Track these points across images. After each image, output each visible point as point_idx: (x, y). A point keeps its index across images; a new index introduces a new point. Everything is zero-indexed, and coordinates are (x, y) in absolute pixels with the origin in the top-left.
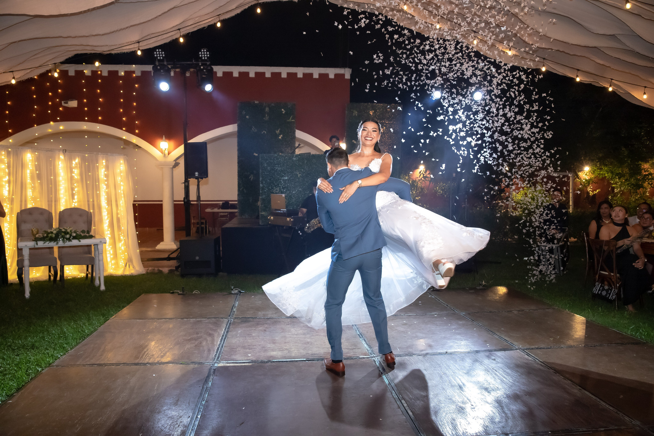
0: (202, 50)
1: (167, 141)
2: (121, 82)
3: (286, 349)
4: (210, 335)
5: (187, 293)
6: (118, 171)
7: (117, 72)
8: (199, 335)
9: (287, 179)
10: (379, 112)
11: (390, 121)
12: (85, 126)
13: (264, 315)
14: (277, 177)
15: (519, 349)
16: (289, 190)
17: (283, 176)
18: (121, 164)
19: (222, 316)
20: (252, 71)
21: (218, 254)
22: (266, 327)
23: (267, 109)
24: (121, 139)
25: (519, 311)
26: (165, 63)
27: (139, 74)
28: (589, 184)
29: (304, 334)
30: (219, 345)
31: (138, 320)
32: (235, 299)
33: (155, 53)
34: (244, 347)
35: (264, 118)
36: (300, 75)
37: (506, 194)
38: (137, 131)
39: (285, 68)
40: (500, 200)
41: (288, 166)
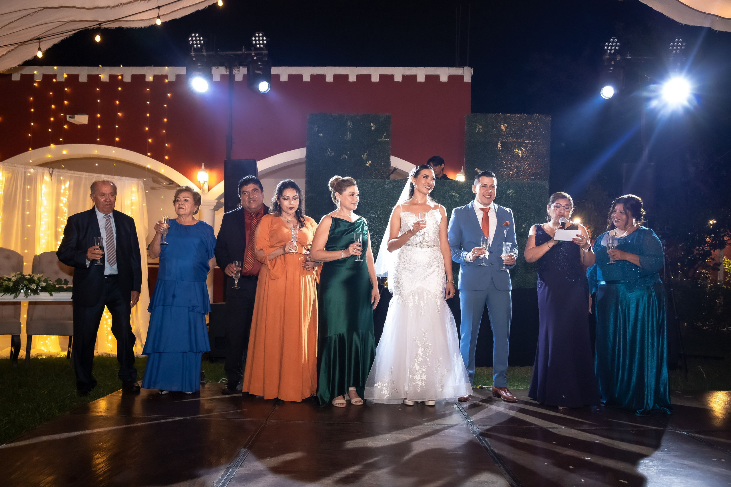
0: (257, 35)
1: (207, 170)
2: (148, 89)
6: (127, 202)
7: (143, 76)
10: (515, 126)
11: (531, 140)
12: (96, 150)
16: (377, 234)
18: (132, 192)
20: (330, 73)
23: (349, 124)
24: (144, 168)
26: (204, 53)
27: (173, 79)
33: (191, 38)
35: (345, 137)
36: (398, 78)
37: (713, 259)
38: (166, 157)
39: (376, 68)
40: (703, 269)
41: (378, 197)
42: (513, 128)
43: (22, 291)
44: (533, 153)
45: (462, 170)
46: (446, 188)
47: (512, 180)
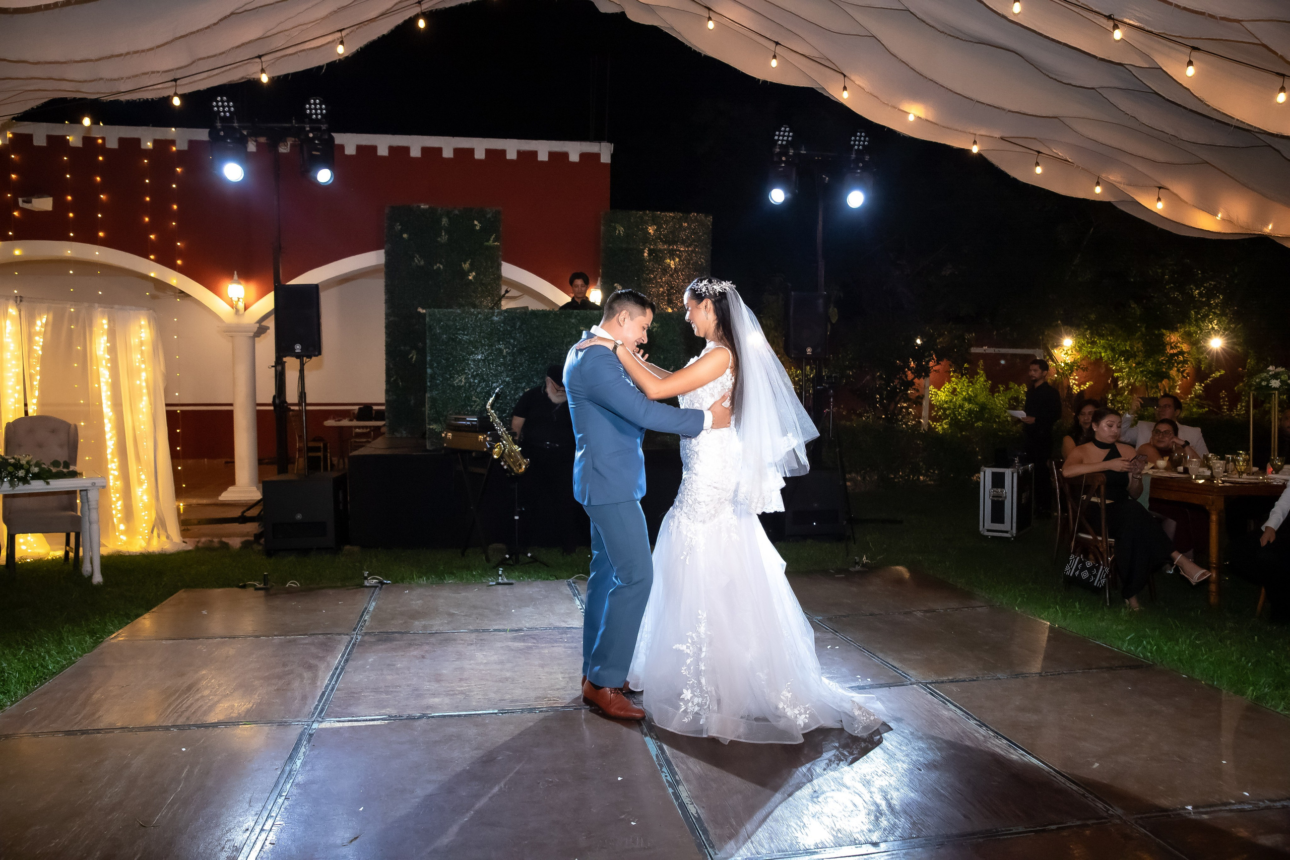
0: (312, 101)
1: (242, 282)
2: (146, 161)
3: (462, 693)
4: (310, 667)
5: (273, 586)
6: (134, 341)
7: (138, 141)
8: (287, 669)
9: (481, 359)
10: (666, 229)
11: (687, 247)
12: (69, 250)
13: (425, 627)
14: (461, 355)
15: (917, 683)
16: (484, 381)
17: (472, 353)
18: (141, 327)
19: (339, 630)
20: (416, 144)
21: (341, 508)
22: (426, 651)
23: (445, 221)
24: (146, 278)
25: (926, 611)
26: (236, 125)
27: (185, 147)
28: (1072, 372)
29: (502, 662)
30: (327, 686)
31: (164, 642)
32: (371, 597)
33: (214, 103)
34: (376, 690)
35: (439, 239)
36: (512, 155)
37: (918, 391)
38: (179, 262)
39: (481, 139)
40: (904, 403)
41: (484, 332)
42: (664, 231)
43: (5, 480)
44: (689, 264)
45: (599, 283)
46: (573, 321)
47: (662, 299)
